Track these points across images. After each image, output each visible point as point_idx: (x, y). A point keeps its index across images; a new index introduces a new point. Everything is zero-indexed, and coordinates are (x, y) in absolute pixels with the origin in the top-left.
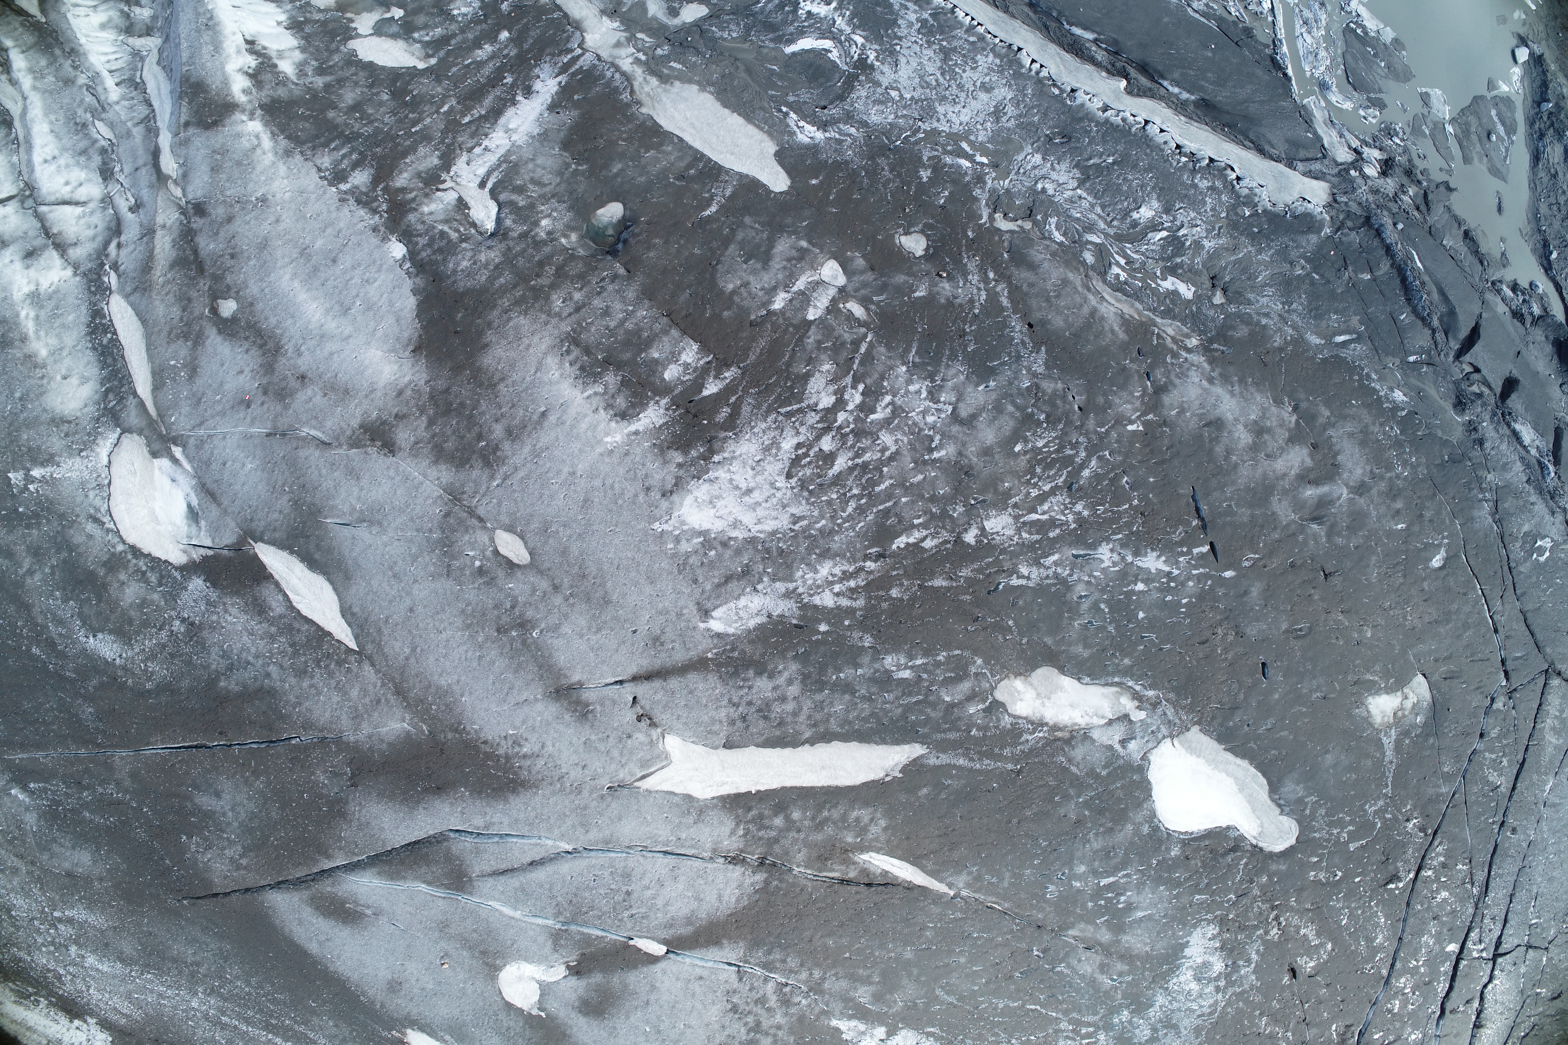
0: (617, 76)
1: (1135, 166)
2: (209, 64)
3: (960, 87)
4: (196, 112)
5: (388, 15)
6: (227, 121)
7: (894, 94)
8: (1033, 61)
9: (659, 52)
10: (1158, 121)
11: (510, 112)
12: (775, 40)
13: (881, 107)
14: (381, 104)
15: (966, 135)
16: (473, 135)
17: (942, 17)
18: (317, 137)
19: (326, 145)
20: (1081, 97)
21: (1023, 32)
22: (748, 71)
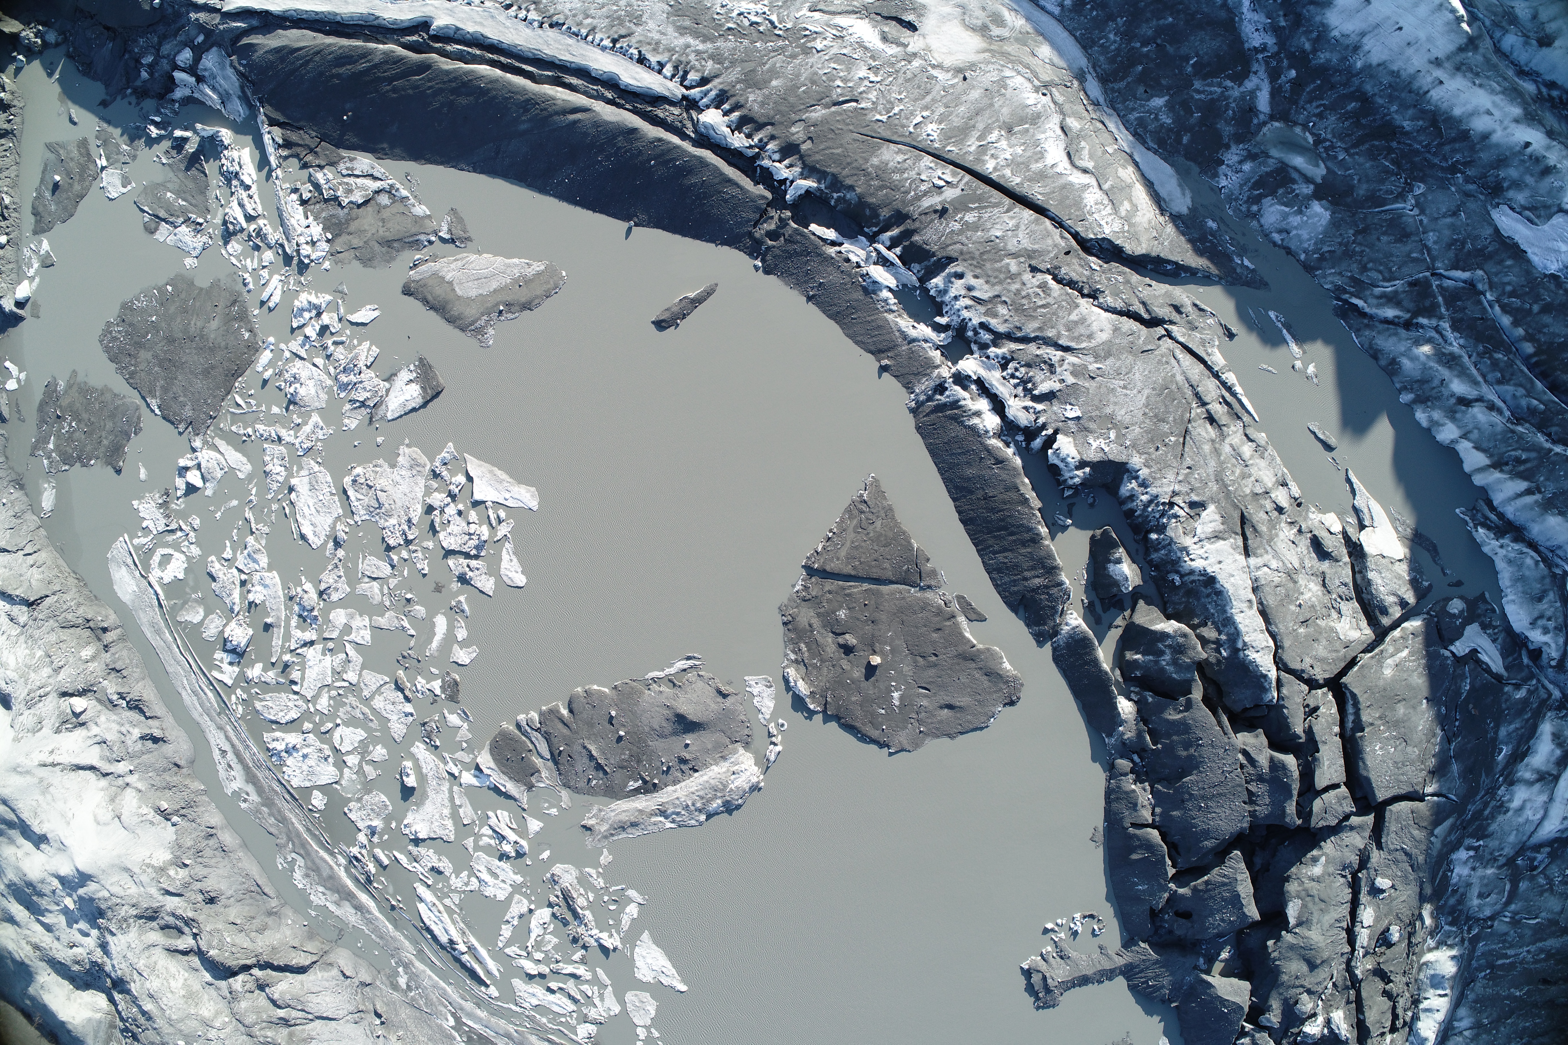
8: (526, 22)
21: (540, 47)
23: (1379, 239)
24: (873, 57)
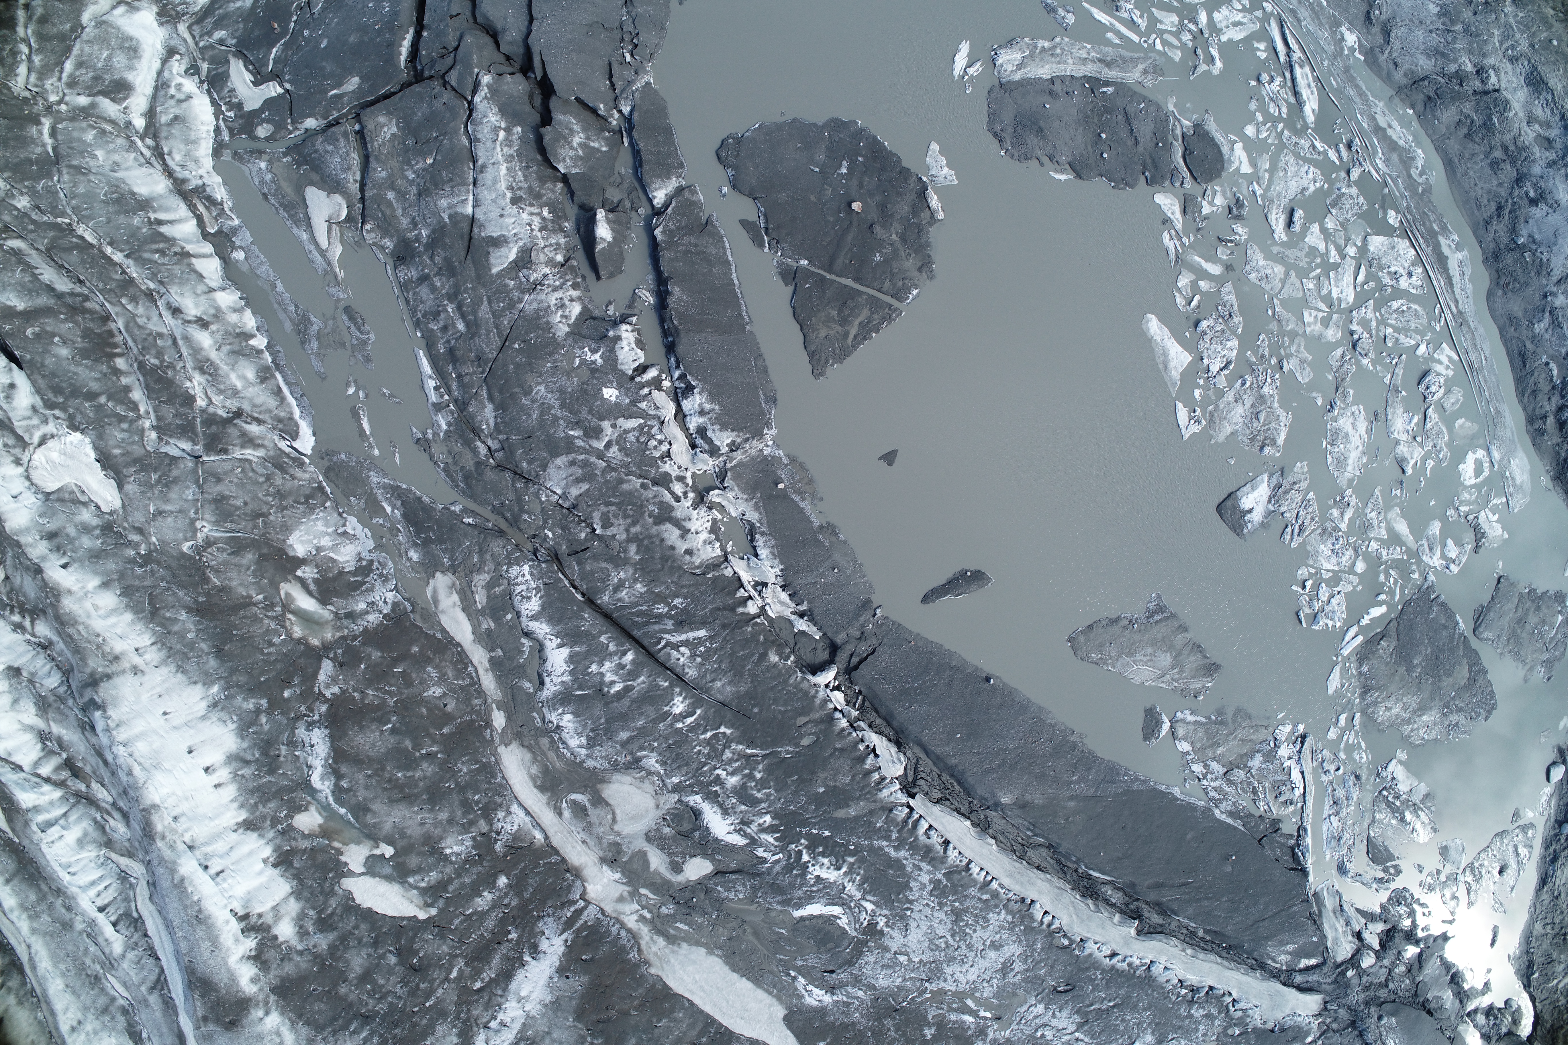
0: (623, 933)
1: (1134, 1007)
2: (211, 962)
3: (970, 947)
4: (212, 1008)
5: (377, 852)
6: (245, 1021)
7: (902, 959)
8: (1046, 912)
9: (664, 910)
10: (1163, 960)
11: (520, 975)
12: (783, 903)
13: (890, 971)
14: (390, 971)
15: (971, 994)
16: (487, 1006)
17: (956, 877)
18: (335, 1019)
19: (345, 1027)
20: (1091, 947)
21: (1039, 882)
22: (756, 934)
23: (246, 504)
24: (716, 796)
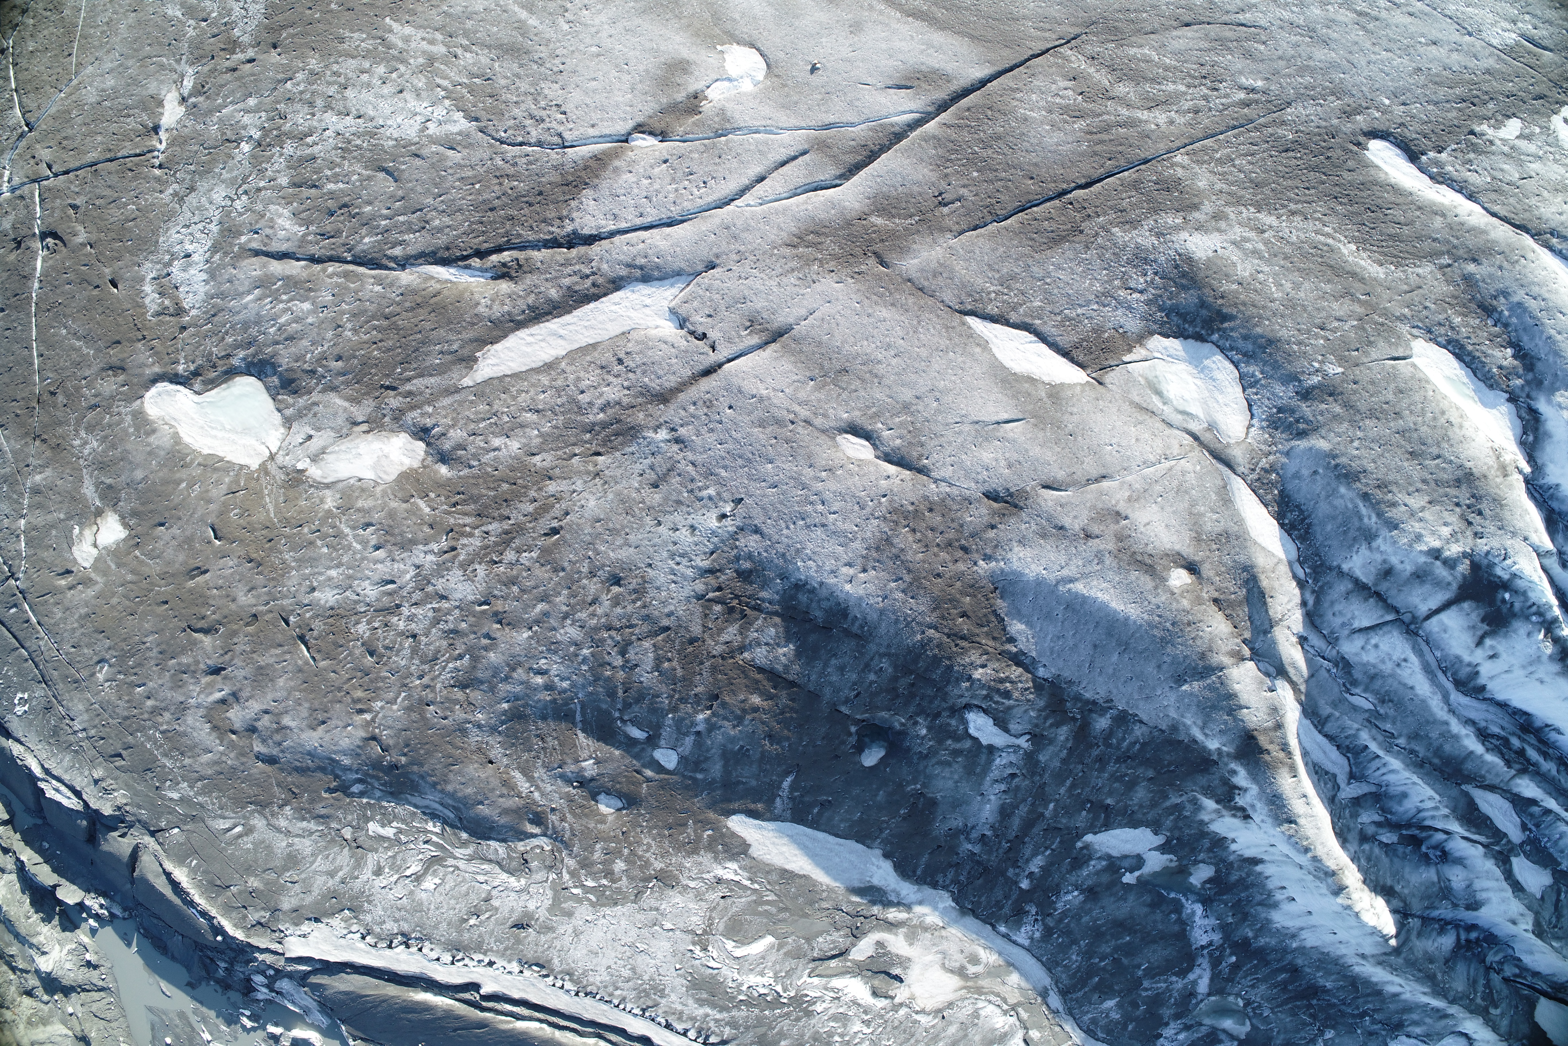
1: (450, 923)
5: (1136, 874)
8: (562, 988)
11: (993, 818)
12: (784, 945)
15: (597, 908)
16: (1017, 789)
18: (1154, 750)
20: (513, 968)
21: (580, 1011)
24: (866, 1012)
